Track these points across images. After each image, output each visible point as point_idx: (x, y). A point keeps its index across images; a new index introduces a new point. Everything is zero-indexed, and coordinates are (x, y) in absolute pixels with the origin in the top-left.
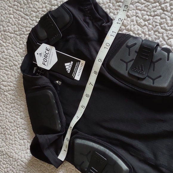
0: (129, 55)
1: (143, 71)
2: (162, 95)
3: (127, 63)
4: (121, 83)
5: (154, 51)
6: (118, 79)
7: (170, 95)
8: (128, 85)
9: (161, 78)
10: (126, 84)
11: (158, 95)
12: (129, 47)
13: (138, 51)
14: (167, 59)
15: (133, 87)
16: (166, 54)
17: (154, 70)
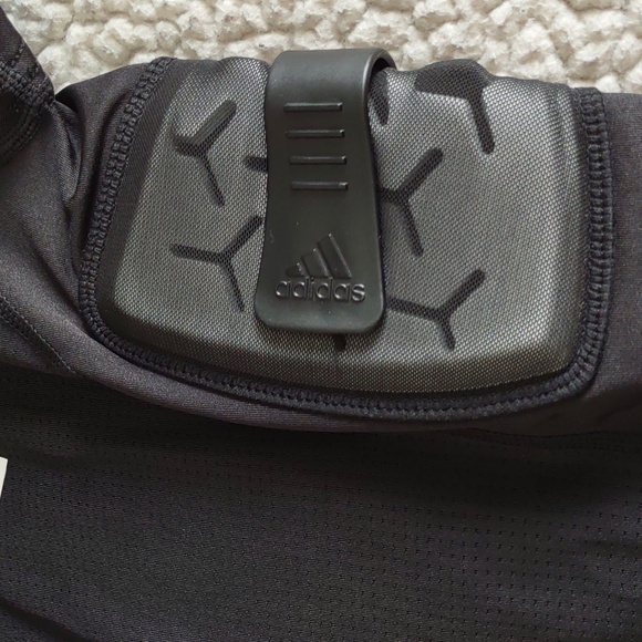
0: (219, 200)
1: (346, 278)
2: (537, 401)
3: (224, 259)
4: (237, 404)
5: (372, 114)
6: (210, 384)
7: (591, 383)
8: (287, 401)
9: (489, 285)
10: (271, 398)
11: (510, 407)
12: (196, 148)
13: (261, 153)
14: (475, 142)
15: (322, 407)
16: (460, 105)
17: (418, 249)
